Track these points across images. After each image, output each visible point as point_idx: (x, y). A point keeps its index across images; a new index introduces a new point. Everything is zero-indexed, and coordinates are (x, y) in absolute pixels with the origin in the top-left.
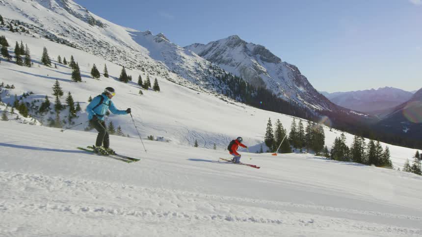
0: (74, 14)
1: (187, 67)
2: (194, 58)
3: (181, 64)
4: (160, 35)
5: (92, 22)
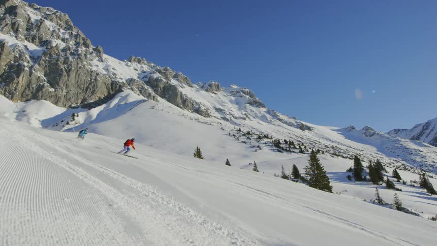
0: (286, 123)
1: (434, 162)
2: (430, 148)
3: (424, 160)
4: (367, 129)
5: (302, 127)
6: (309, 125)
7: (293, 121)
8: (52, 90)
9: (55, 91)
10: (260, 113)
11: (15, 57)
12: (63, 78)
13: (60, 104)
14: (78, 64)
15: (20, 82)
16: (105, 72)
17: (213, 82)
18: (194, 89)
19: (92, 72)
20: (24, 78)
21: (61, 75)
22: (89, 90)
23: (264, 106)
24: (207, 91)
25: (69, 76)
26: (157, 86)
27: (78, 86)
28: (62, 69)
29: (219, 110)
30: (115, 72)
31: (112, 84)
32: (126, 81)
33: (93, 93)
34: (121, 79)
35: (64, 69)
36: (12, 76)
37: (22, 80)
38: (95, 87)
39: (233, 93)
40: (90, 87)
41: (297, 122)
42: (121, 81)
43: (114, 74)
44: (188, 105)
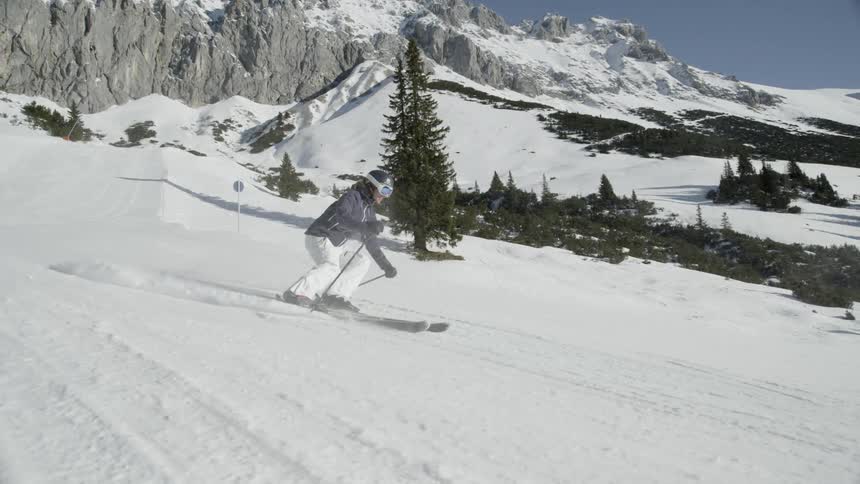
6: (770, 90)
7: (728, 85)
8: (246, 74)
9: (252, 75)
10: (654, 75)
11: (185, 26)
12: (261, 50)
13: (262, 98)
14: (282, 20)
15: (198, 68)
16: (331, 29)
17: (554, 17)
18: (511, 37)
19: (307, 32)
20: (203, 62)
21: (257, 46)
22: (305, 66)
23: (665, 59)
24: (539, 37)
25: (269, 43)
26: (430, 41)
27: (287, 61)
28: (258, 35)
29: (559, 78)
30: (349, 24)
31: (345, 49)
32: (371, 40)
33: (313, 70)
34: (360, 36)
35: (260, 33)
36: (186, 61)
37: (200, 64)
38: (316, 59)
39: (597, 35)
40: (307, 60)
41: (739, 88)
42: (360, 41)
43: (348, 29)
44: (492, 73)
